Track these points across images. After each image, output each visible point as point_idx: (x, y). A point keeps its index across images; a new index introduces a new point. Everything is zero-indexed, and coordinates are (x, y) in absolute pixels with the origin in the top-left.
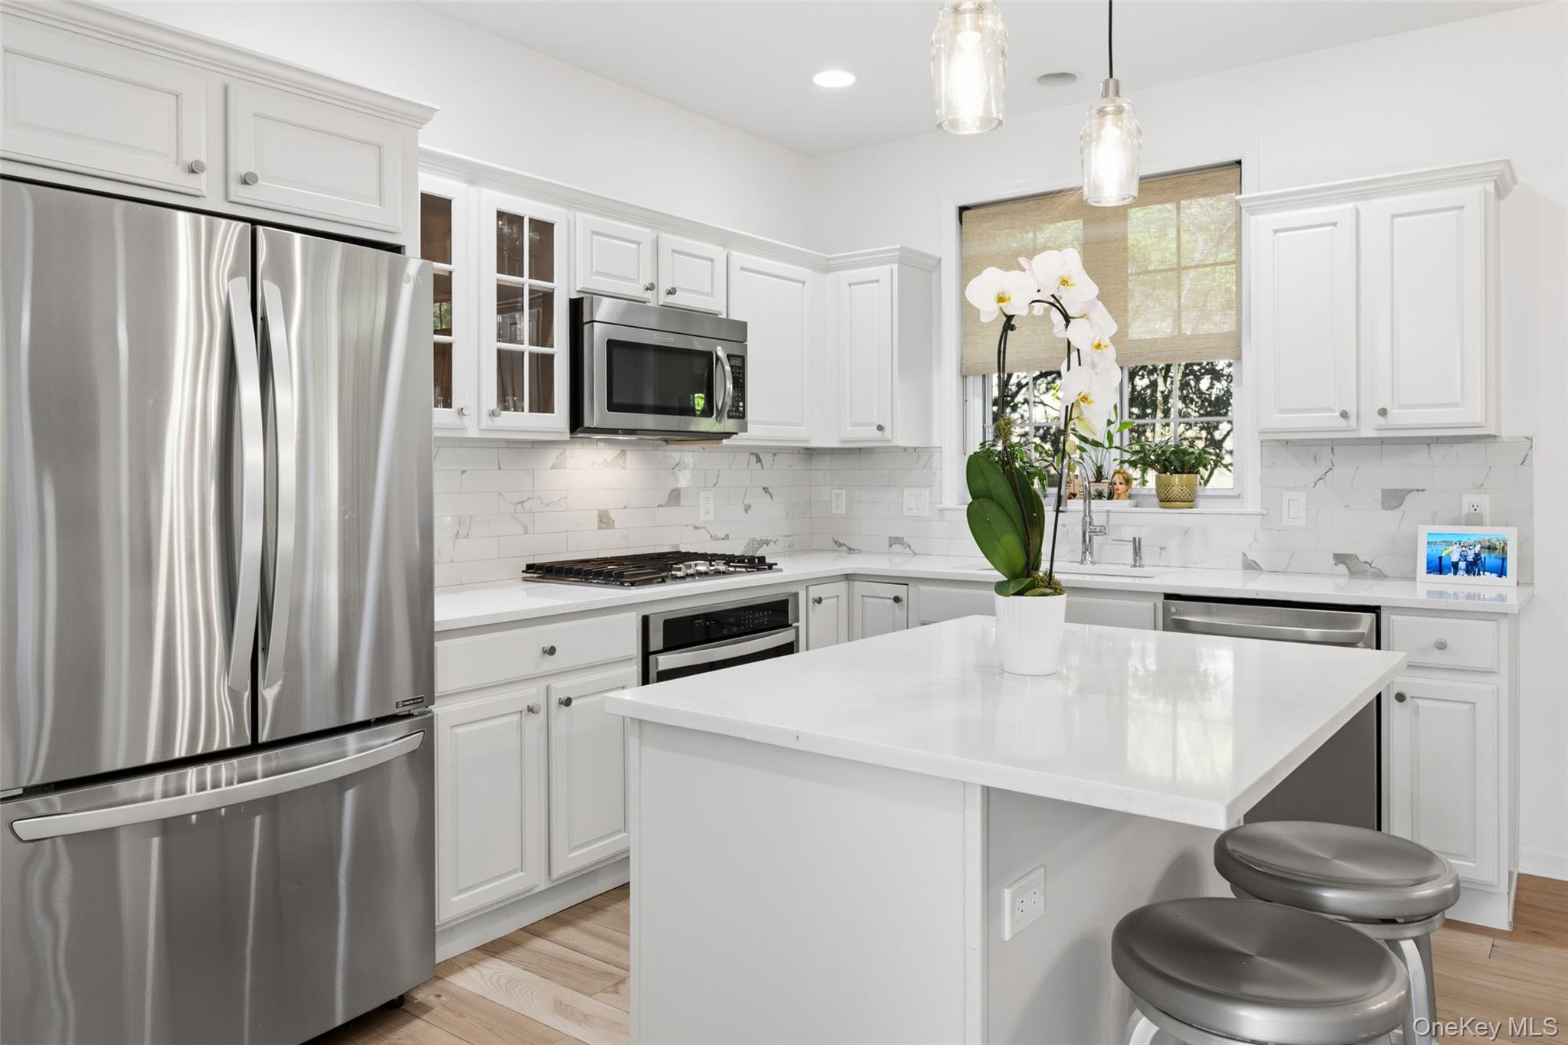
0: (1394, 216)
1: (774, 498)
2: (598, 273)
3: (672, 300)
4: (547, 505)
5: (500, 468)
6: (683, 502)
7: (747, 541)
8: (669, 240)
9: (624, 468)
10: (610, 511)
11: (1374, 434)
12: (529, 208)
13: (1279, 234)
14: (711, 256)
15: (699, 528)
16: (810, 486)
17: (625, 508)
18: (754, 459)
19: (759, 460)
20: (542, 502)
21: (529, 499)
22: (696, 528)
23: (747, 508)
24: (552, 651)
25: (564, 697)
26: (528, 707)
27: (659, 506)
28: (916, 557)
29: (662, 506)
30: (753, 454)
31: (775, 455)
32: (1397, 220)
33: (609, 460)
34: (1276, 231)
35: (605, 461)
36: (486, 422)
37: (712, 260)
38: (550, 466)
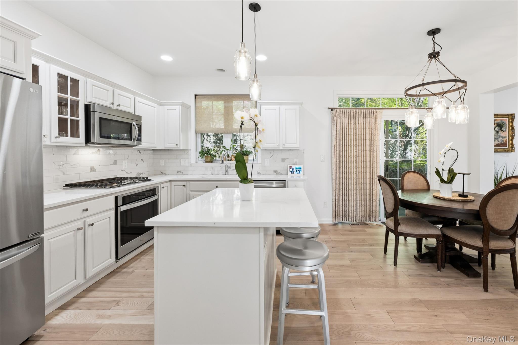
0: (286, 109)
1: (144, 162)
2: (94, 97)
3: (118, 108)
4: (72, 165)
5: (53, 154)
6: (118, 164)
7: (137, 173)
8: (117, 91)
9: (100, 154)
10: (94, 167)
11: (282, 148)
12: (70, 74)
13: (266, 110)
14: (130, 97)
15: (123, 170)
16: (154, 159)
17: (100, 166)
18: (139, 152)
19: (140, 152)
20: (70, 165)
21: (65, 164)
22: (122, 170)
23: (137, 165)
24: (87, 210)
25: (91, 223)
26: (78, 228)
27: (110, 165)
28: (184, 175)
29: (111, 165)
30: (138, 150)
31: (144, 151)
32: (286, 110)
33: (94, 152)
34: (265, 109)
35: (93, 152)
36: (53, 140)
37: (130, 98)
38: (73, 154)
